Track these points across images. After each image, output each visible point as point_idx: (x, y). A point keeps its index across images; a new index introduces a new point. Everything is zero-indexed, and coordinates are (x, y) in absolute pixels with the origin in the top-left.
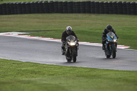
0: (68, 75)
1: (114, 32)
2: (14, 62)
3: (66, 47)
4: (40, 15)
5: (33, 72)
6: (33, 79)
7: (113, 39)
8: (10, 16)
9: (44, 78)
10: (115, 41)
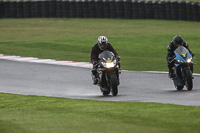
0: (25, 108)
1: (187, 47)
3: (100, 71)
7: (185, 58)
10: (189, 61)
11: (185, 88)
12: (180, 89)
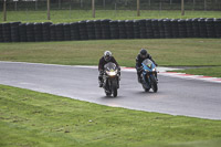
2: (158, 116)
3: (104, 78)
4: (201, 41)
5: (189, 132)
6: (189, 143)
8: (153, 40)
9: (206, 142)
11: (151, 90)
12: (147, 90)
